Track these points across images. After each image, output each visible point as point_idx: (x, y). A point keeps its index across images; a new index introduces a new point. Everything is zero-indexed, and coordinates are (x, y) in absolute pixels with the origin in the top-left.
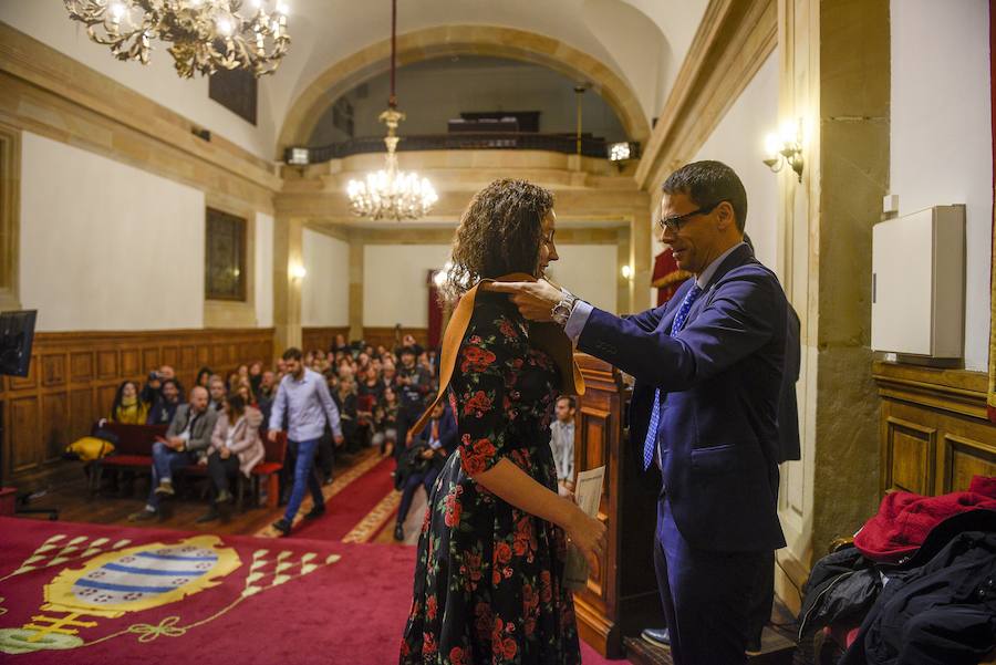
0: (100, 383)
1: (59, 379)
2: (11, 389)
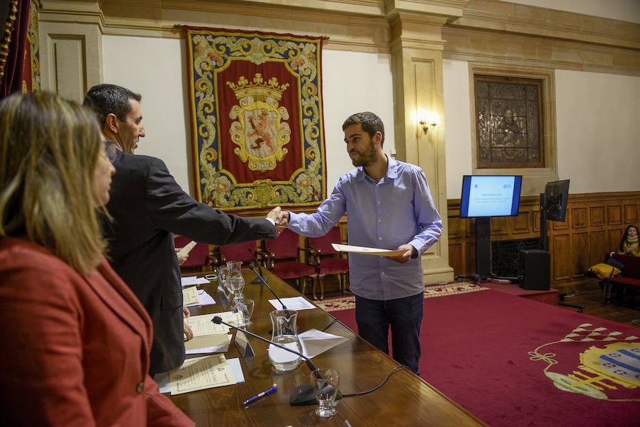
0: (610, 228)
1: (582, 224)
2: (554, 230)
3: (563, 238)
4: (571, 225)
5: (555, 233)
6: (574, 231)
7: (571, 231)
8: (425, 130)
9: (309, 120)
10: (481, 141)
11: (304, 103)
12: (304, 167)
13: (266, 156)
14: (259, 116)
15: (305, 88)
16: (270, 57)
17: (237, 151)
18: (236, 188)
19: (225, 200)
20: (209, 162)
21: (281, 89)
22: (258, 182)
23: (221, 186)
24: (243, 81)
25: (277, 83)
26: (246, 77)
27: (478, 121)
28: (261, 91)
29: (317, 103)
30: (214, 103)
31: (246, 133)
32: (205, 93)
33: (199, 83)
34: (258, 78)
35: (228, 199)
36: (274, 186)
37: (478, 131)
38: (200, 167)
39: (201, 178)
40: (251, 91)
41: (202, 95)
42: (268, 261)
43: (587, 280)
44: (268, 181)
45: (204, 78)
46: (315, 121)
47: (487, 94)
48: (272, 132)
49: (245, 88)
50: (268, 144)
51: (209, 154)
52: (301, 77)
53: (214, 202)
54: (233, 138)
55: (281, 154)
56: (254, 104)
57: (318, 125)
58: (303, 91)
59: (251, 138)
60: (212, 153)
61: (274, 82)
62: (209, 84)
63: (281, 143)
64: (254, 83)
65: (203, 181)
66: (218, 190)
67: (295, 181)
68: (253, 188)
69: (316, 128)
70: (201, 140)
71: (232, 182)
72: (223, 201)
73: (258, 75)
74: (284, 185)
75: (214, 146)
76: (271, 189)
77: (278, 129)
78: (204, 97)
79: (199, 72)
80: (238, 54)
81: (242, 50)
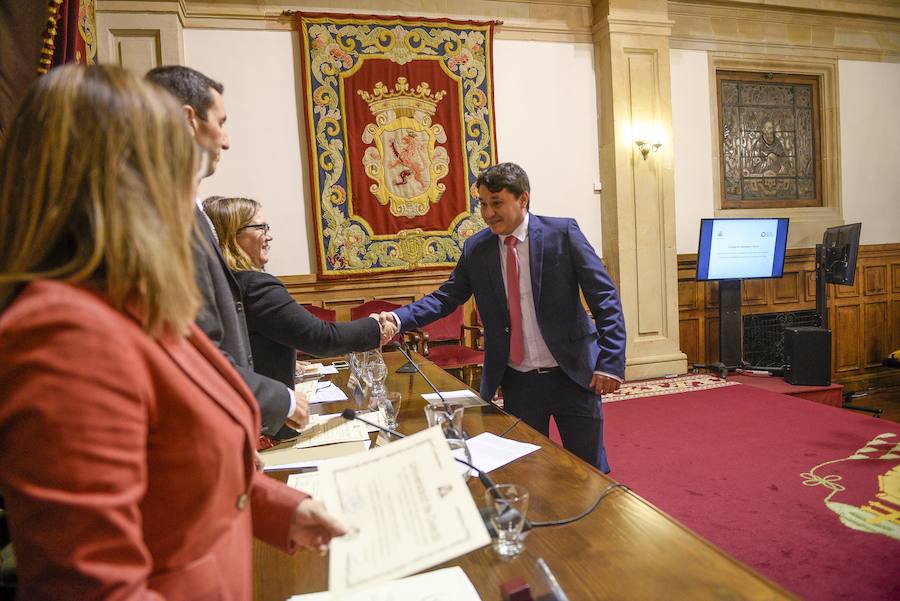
1: (880, 290)
2: (836, 298)
3: (850, 311)
4: (861, 291)
5: (838, 303)
6: (866, 300)
7: (862, 300)
8: (645, 153)
9: (475, 143)
10: (727, 168)
11: (468, 119)
12: (469, 210)
13: (414, 195)
14: (404, 139)
15: (469, 96)
16: (419, 54)
17: (373, 189)
18: (373, 241)
19: (359, 259)
20: (334, 205)
21: (434, 99)
22: (404, 233)
23: (352, 240)
24: (380, 88)
25: (429, 91)
26: (386, 83)
27: (723, 140)
28: (406, 102)
29: (486, 118)
30: (340, 121)
31: (387, 164)
32: (328, 108)
33: (319, 93)
34: (402, 84)
35: (362, 257)
36: (426, 238)
37: (722, 155)
38: (323, 212)
39: (324, 229)
40: (393, 102)
41: (324, 109)
42: (420, 344)
43: (886, 373)
44: (418, 231)
45: (326, 87)
46: (484, 143)
47: (736, 99)
48: (424, 161)
49: (383, 98)
50: (417, 178)
51: (334, 194)
52: (463, 81)
53: (342, 261)
54: (367, 170)
55: (436, 192)
56: (396, 121)
57: (488, 150)
58: (466, 101)
59: (394, 169)
60: (339, 193)
61: (424, 89)
62: (333, 94)
63: (436, 177)
64: (396, 92)
65: (327, 232)
66: (347, 244)
67: (455, 230)
68: (397, 241)
69: (486, 153)
70: (323, 174)
71: (367, 234)
72: (355, 260)
73: (402, 80)
74: (441, 237)
75: (342, 182)
76: (422, 242)
77: (432, 156)
78: (327, 113)
79: (319, 78)
80: (372, 50)
81: (378, 44)
